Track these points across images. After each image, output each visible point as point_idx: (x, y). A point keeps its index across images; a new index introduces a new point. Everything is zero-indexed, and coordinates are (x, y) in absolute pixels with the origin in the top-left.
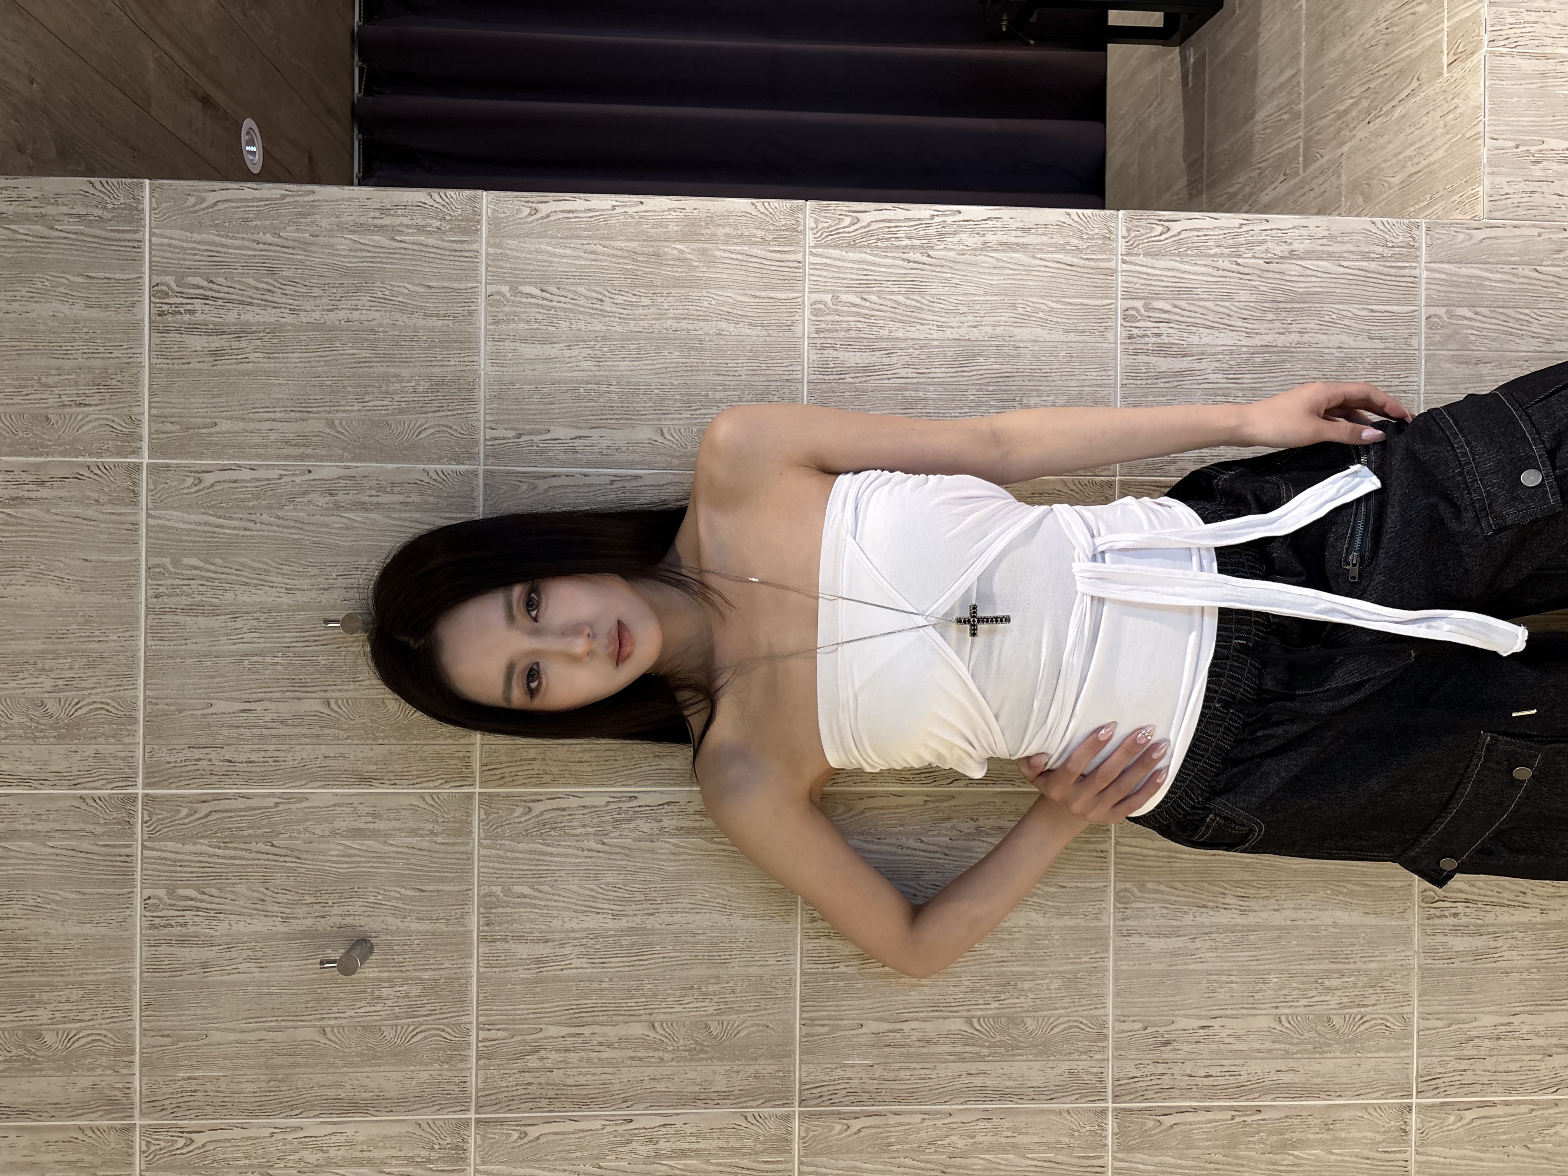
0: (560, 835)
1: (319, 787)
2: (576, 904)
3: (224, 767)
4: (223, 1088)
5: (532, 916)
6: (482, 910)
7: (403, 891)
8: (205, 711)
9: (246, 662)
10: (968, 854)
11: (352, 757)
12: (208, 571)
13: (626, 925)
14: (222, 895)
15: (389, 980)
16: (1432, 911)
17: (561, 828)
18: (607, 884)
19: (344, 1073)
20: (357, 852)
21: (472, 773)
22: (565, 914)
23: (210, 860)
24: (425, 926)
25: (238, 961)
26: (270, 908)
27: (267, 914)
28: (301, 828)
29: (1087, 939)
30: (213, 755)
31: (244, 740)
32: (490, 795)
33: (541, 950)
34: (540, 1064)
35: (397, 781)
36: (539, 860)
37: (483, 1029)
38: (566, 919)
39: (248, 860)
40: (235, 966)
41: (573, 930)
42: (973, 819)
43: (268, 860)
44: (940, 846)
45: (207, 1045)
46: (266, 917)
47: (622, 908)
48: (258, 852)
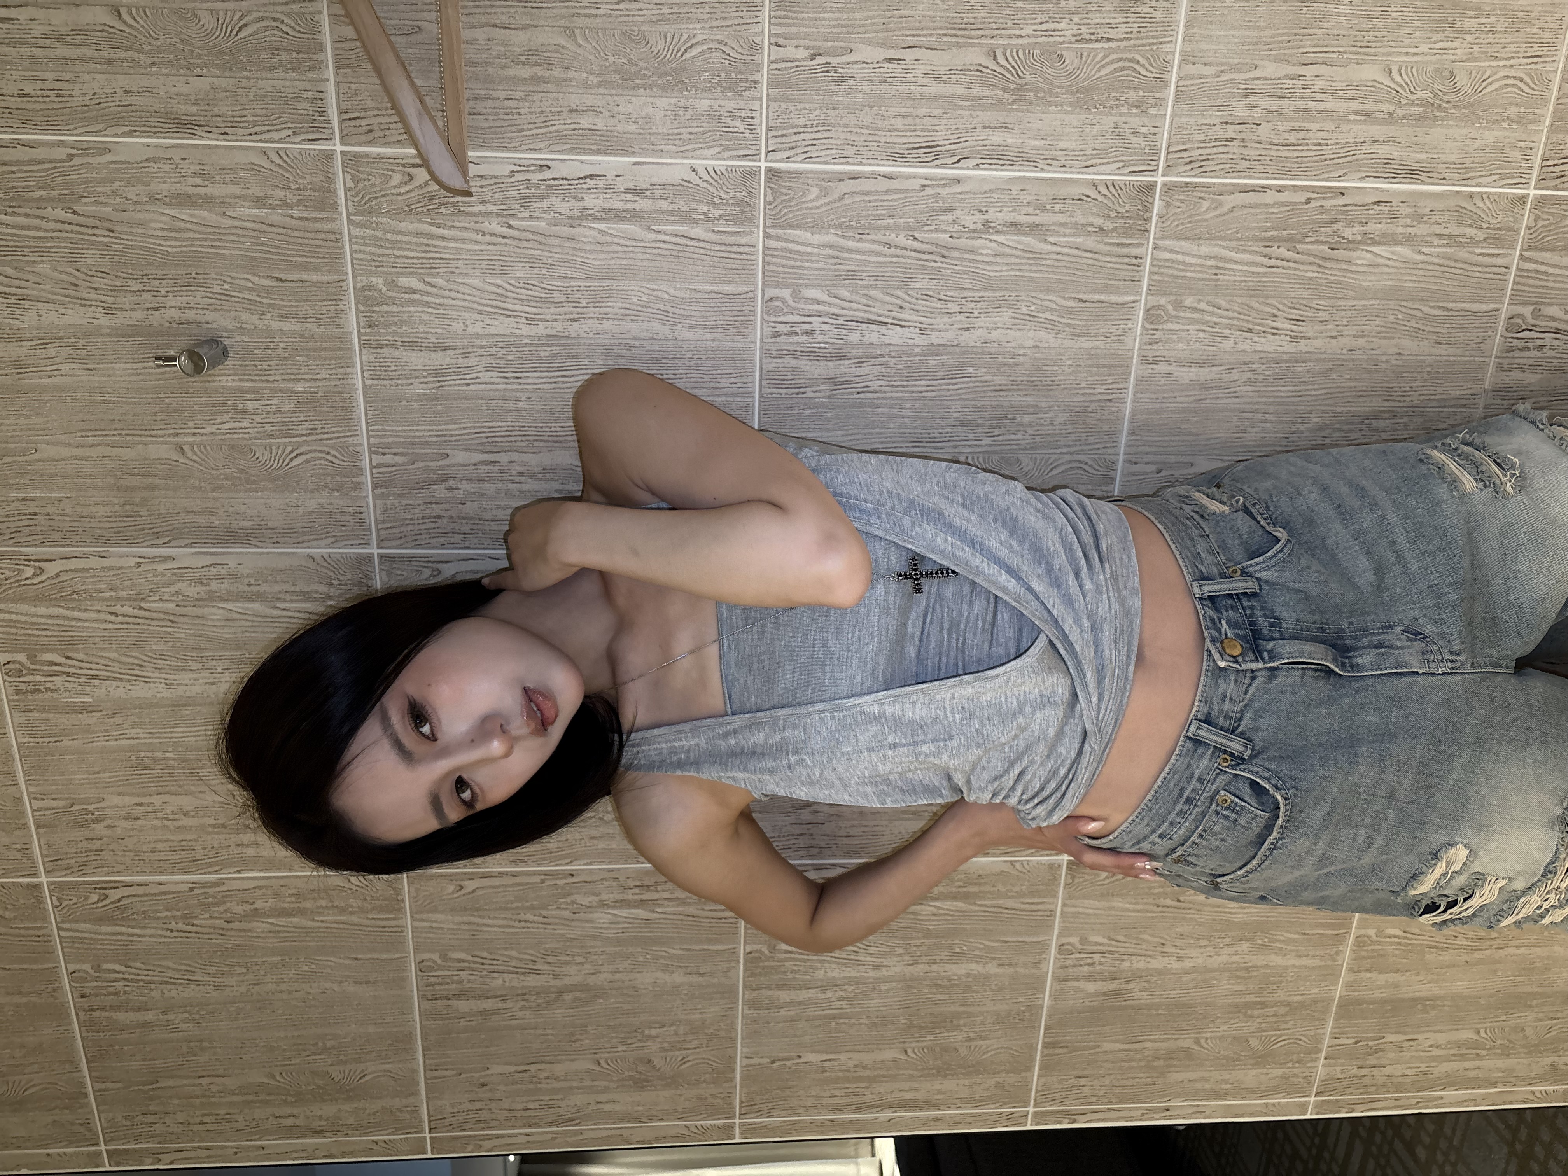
0: (453, 214)
1: (123, 135)
2: (479, 304)
4: (68, 511)
5: (425, 317)
6: (362, 308)
7: (256, 279)
10: (971, 257)
11: (161, 92)
13: (545, 332)
14: (20, 275)
15: (254, 391)
16: (1515, 342)
17: (454, 204)
18: (519, 279)
19: (215, 499)
20: (188, 226)
21: (329, 122)
22: (467, 315)
24: (290, 326)
25: (58, 360)
26: (86, 296)
27: (83, 303)
28: (107, 190)
29: (1104, 366)
31: (10, 63)
32: (357, 155)
33: (438, 359)
34: (450, 495)
35: (227, 130)
36: (428, 245)
37: (377, 453)
38: (468, 323)
39: (46, 230)
40: (54, 367)
41: (478, 336)
42: (981, 211)
43: (72, 232)
44: (937, 245)
45: (38, 461)
46: (83, 306)
47: (540, 311)
48: (56, 221)
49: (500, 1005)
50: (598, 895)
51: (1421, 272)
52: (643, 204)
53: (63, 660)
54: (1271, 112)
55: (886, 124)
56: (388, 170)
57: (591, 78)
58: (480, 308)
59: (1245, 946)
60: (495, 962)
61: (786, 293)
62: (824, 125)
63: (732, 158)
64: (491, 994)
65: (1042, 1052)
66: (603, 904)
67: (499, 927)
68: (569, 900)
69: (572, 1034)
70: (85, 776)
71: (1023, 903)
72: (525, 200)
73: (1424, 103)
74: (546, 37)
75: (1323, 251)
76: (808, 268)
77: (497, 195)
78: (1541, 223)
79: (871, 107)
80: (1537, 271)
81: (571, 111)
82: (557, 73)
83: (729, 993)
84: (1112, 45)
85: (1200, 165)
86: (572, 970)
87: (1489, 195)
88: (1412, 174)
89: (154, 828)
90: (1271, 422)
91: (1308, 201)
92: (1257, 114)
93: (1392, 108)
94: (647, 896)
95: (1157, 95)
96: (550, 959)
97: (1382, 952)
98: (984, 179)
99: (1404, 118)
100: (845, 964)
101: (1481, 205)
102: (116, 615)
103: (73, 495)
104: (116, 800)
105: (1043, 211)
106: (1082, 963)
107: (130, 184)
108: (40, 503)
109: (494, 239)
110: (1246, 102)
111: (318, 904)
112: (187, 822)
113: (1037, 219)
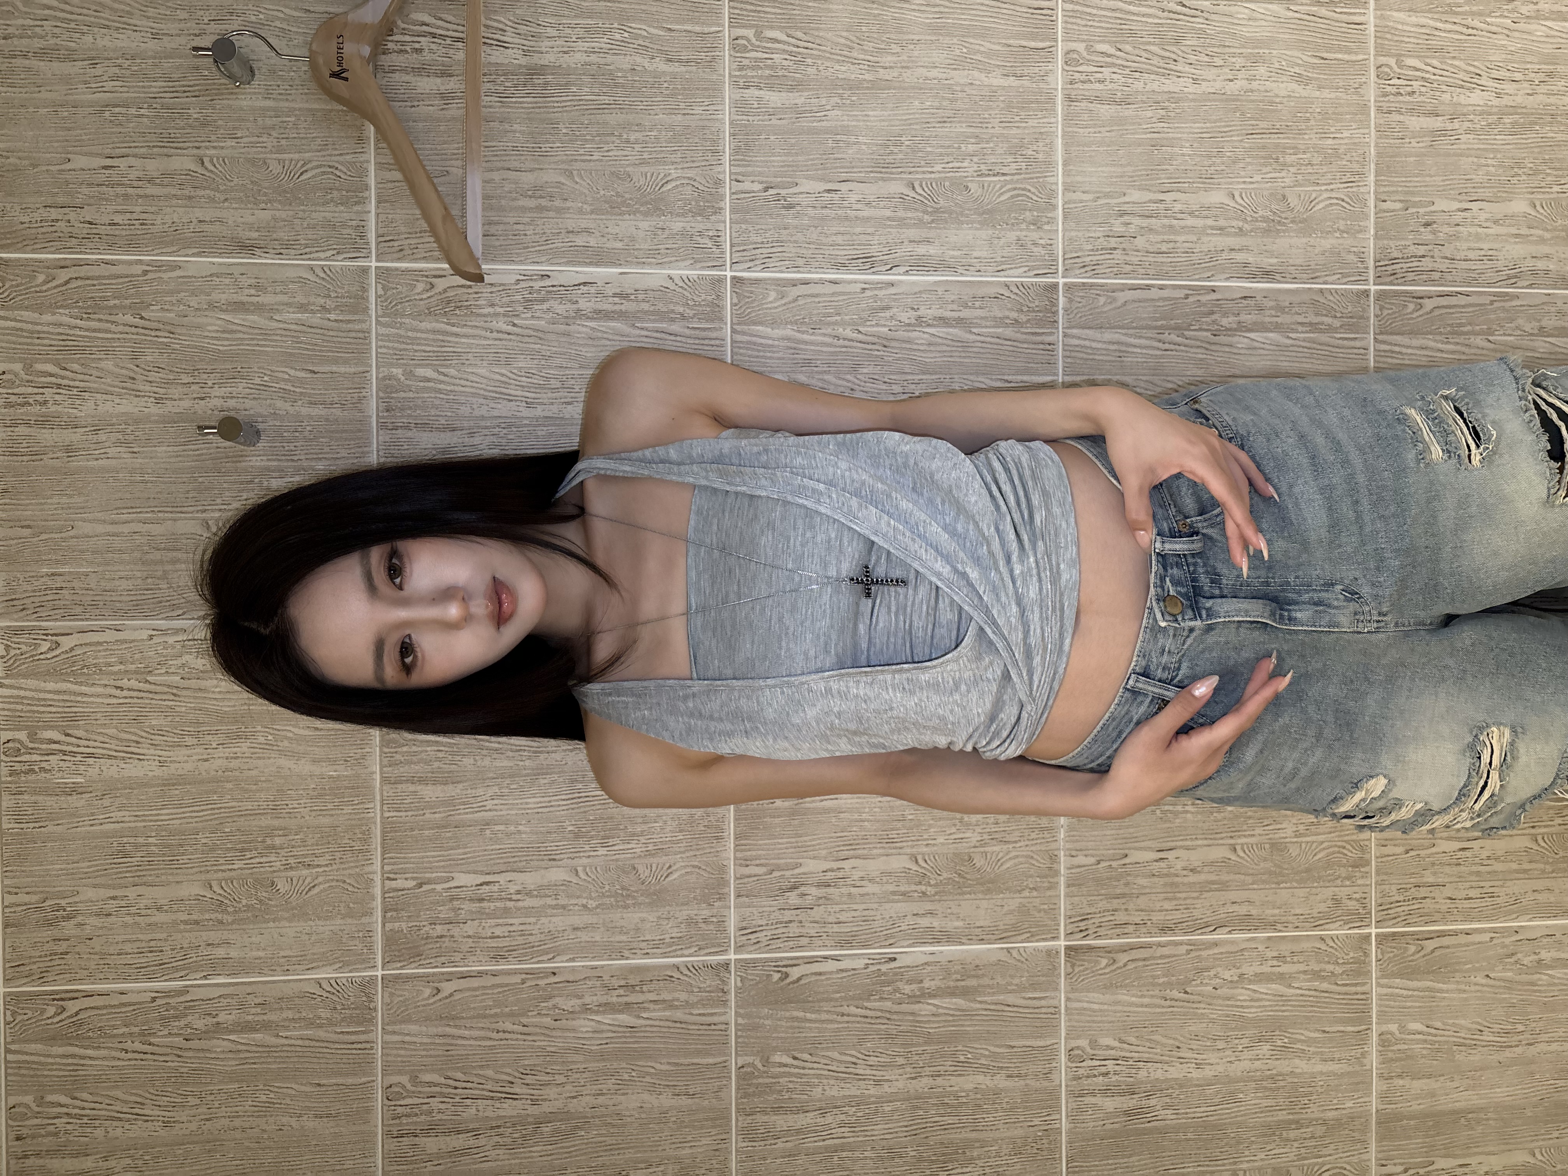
0: (466, 315)
1: (193, 255)
2: (485, 390)
3: (86, 229)
4: (92, 586)
5: (437, 402)
6: (381, 394)
7: (292, 372)
8: (63, 167)
9: (107, 114)
10: (908, 346)
11: (230, 222)
12: (63, 11)
13: (542, 414)
14: (84, 371)
17: (467, 307)
18: (520, 369)
20: (239, 328)
21: (367, 243)
22: (474, 400)
23: (71, 332)
24: (318, 411)
25: (107, 444)
26: (141, 388)
27: (137, 394)
28: (174, 299)
30: (72, 216)
31: (106, 200)
32: (387, 269)
35: (282, 251)
36: (443, 341)
38: (475, 406)
39: (115, 333)
40: (102, 451)
41: (483, 418)
42: (913, 309)
43: (137, 334)
44: (879, 337)
45: (72, 537)
46: (136, 396)
47: (538, 396)
48: (124, 325)
49: (472, 1142)
50: (580, 997)
51: (1294, 354)
52: (628, 306)
53: (63, 738)
54: (1142, 228)
55: (829, 240)
56: (413, 280)
57: (585, 206)
58: (486, 393)
59: (1265, 1049)
60: (469, 1085)
62: (778, 242)
63: (703, 268)
64: (463, 1127)
66: (586, 1009)
67: (476, 1039)
68: (550, 1004)
70: (63, 866)
71: (1024, 998)
72: (528, 303)
73: (1265, 219)
74: (550, 177)
75: (1206, 337)
76: (771, 358)
77: (504, 300)
78: (1386, 312)
79: (816, 227)
80: (1393, 352)
81: (568, 232)
82: (558, 203)
83: (720, 1118)
84: (1008, 178)
85: (1092, 269)
86: (551, 1092)
87: (1336, 290)
88: (1267, 275)
89: (125, 925)
91: (1187, 297)
92: (1132, 229)
93: (1241, 224)
95: (1049, 215)
96: (529, 1079)
97: (1409, 1053)
98: (914, 283)
99: (1251, 231)
100: (844, 1079)
101: (1331, 298)
102: (122, 689)
103: (101, 569)
104: (90, 893)
105: (965, 308)
106: (1096, 1072)
107: (193, 294)
108: (68, 578)
109: (501, 336)
110: (1122, 220)
111: (284, 1015)
112: (160, 918)
113: (961, 315)
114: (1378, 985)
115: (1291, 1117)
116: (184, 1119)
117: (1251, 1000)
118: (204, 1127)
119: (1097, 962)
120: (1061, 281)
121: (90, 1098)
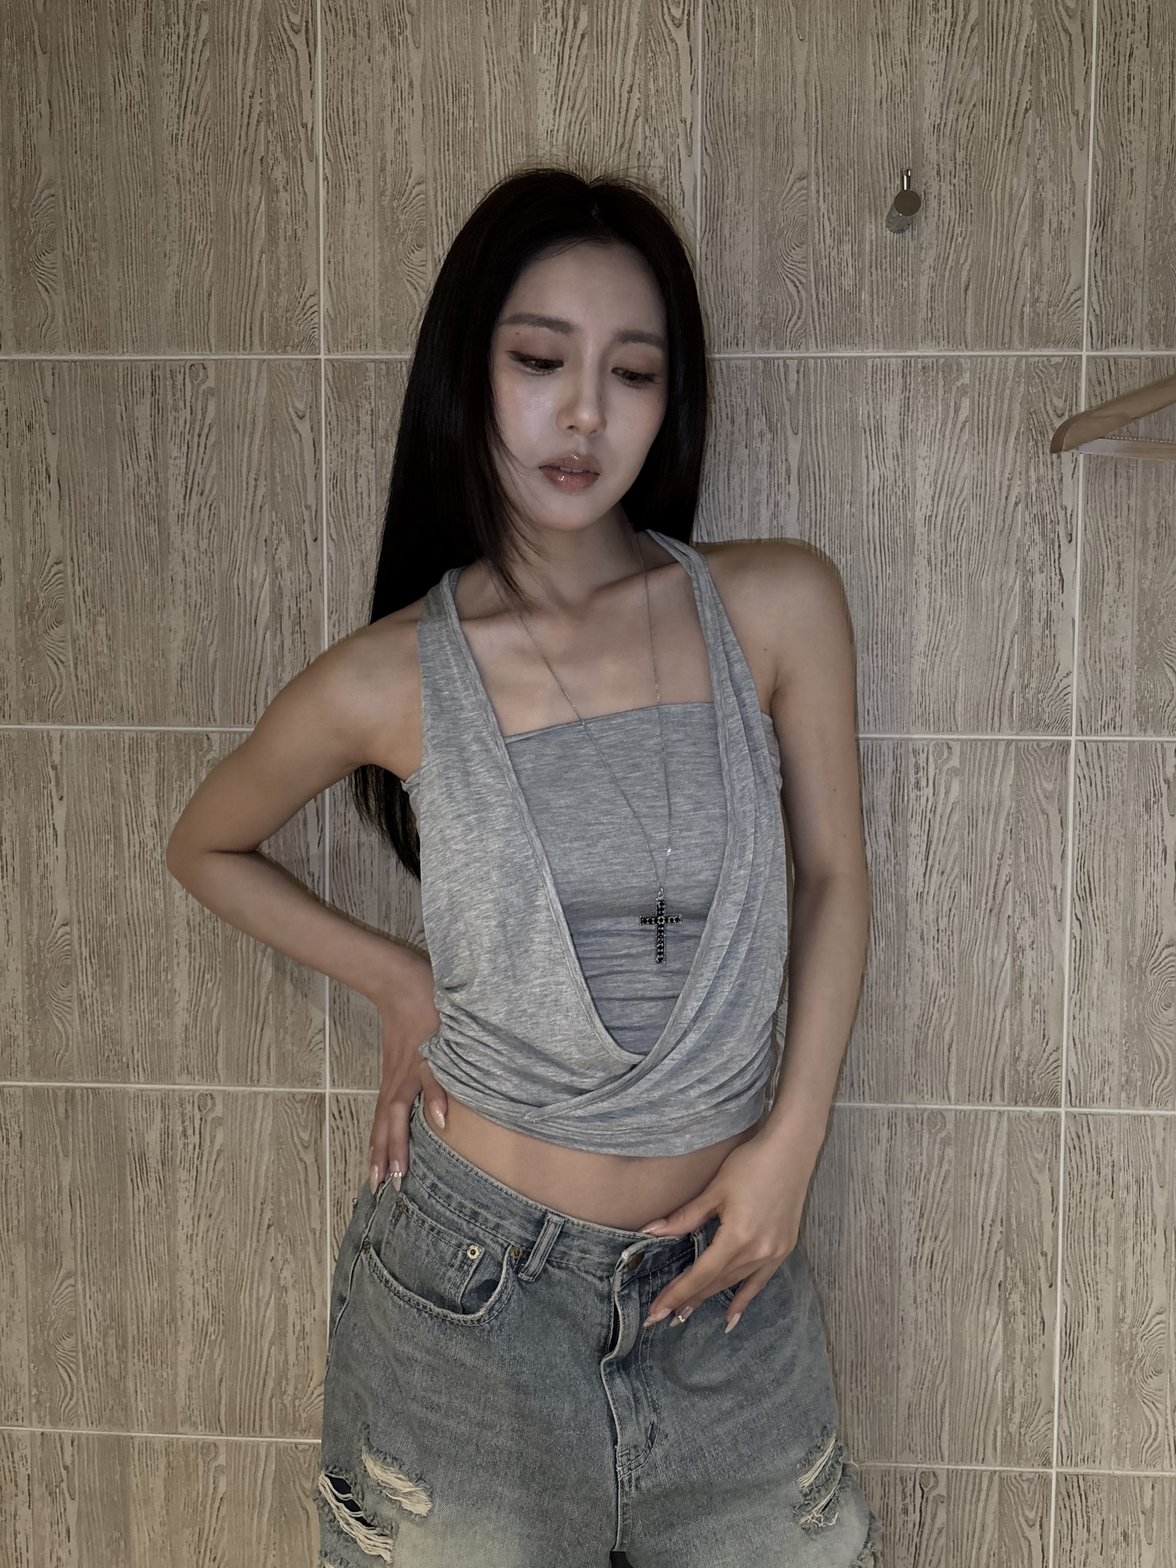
0: (1028, 452)
1: (1095, 163)
2: (945, 472)
3: (1124, 50)
4: (740, 61)
5: (932, 420)
6: (942, 361)
7: (967, 267)
10: (991, 937)
11: (1131, 202)
13: (918, 532)
14: (970, 51)
15: (861, 253)
16: (910, 1484)
17: (1036, 453)
18: (968, 509)
19: (752, 203)
20: (1015, 211)
21: (1107, 347)
22: (934, 460)
23: (1012, 36)
24: (924, 294)
25: (890, 74)
26: (951, 109)
27: (944, 106)
28: (1047, 143)
29: (886, 1076)
30: (1138, 36)
31: (1156, 71)
32: (1079, 368)
33: (892, 431)
34: (756, 433)
35: (1099, 256)
36: (999, 428)
37: (799, 364)
38: (927, 461)
39: (1011, 82)
40: (884, 71)
41: (914, 469)
42: (1033, 943)
43: (1009, 105)
44: (1001, 904)
45: (791, 40)
46: (942, 105)
47: (938, 528)
48: (1019, 92)
49: (143, 453)
50: (289, 567)
51: (978, 1377)
52: (1037, 627)
53: (580, 32)
54: (1123, 1207)
55: (1110, 851)
56: (1067, 396)
57: (1148, 582)
58: (941, 473)
59: (205, 1313)
60: (202, 449)
61: (955, 762)
62: (1109, 793)
63: (1079, 710)
64: (159, 443)
65: (60, 1088)
66: (277, 573)
67: (249, 456)
68: (283, 535)
69: (99, 534)
70: (445, 33)
71: (269, 1047)
72: (1040, 519)
73: (1133, 1350)
75: (998, 1275)
76: (979, 782)
77: (1044, 493)
78: (1025, 1485)
79: (1125, 836)
80: (980, 1491)
81: (1119, 563)
82: (1152, 553)
83: (155, 715)
85: (1076, 1148)
86: (190, 535)
87: (1051, 1429)
88: (1070, 1349)
89: (383, 97)
90: (830, 1251)
91: (1044, 1254)
92: (1122, 1194)
93: (1128, 1320)
94: (287, 623)
95: (1137, 1099)
96: (205, 512)
97: (194, 1476)
98: (1061, 944)
99: (1120, 1332)
101: (1043, 1422)
102: (630, 91)
103: (757, 68)
104: (416, 60)
105: (1033, 1002)
106: (187, 1123)
107: (1052, 164)
108: (748, 35)
109: (1005, 489)
110: (1132, 1182)
111: (283, 259)
112: (389, 132)
113: (1026, 997)
114: (270, 1445)
115: (130, 1339)
116: (180, 156)
117: (258, 1300)
118: (170, 176)
119: (305, 1128)
120: (1062, 1110)
121: (204, 59)
